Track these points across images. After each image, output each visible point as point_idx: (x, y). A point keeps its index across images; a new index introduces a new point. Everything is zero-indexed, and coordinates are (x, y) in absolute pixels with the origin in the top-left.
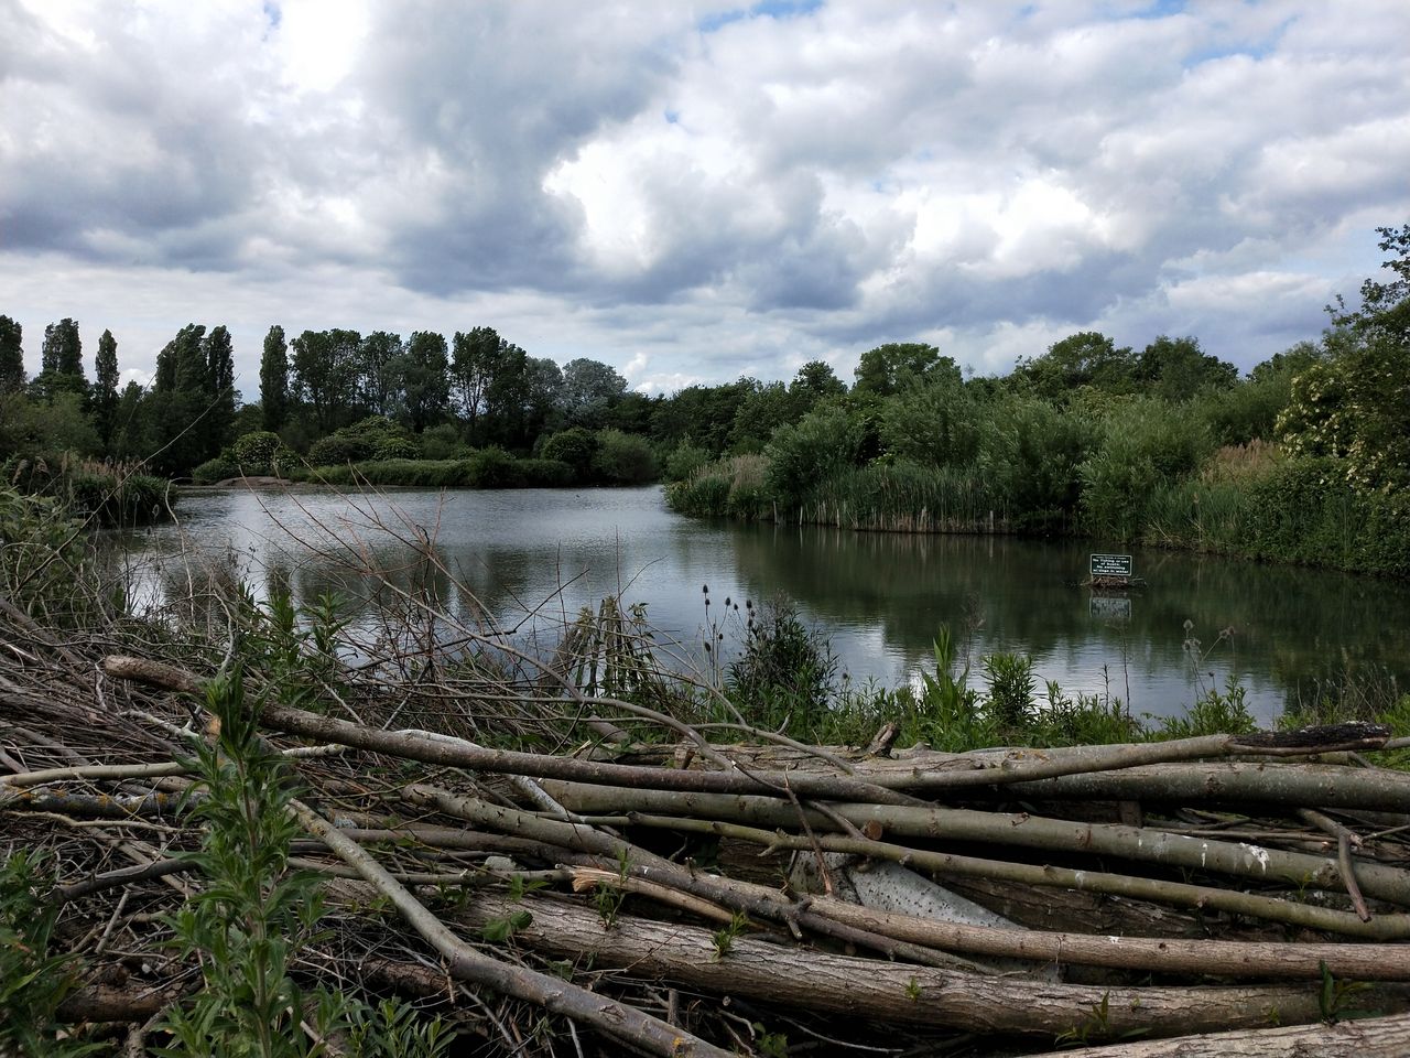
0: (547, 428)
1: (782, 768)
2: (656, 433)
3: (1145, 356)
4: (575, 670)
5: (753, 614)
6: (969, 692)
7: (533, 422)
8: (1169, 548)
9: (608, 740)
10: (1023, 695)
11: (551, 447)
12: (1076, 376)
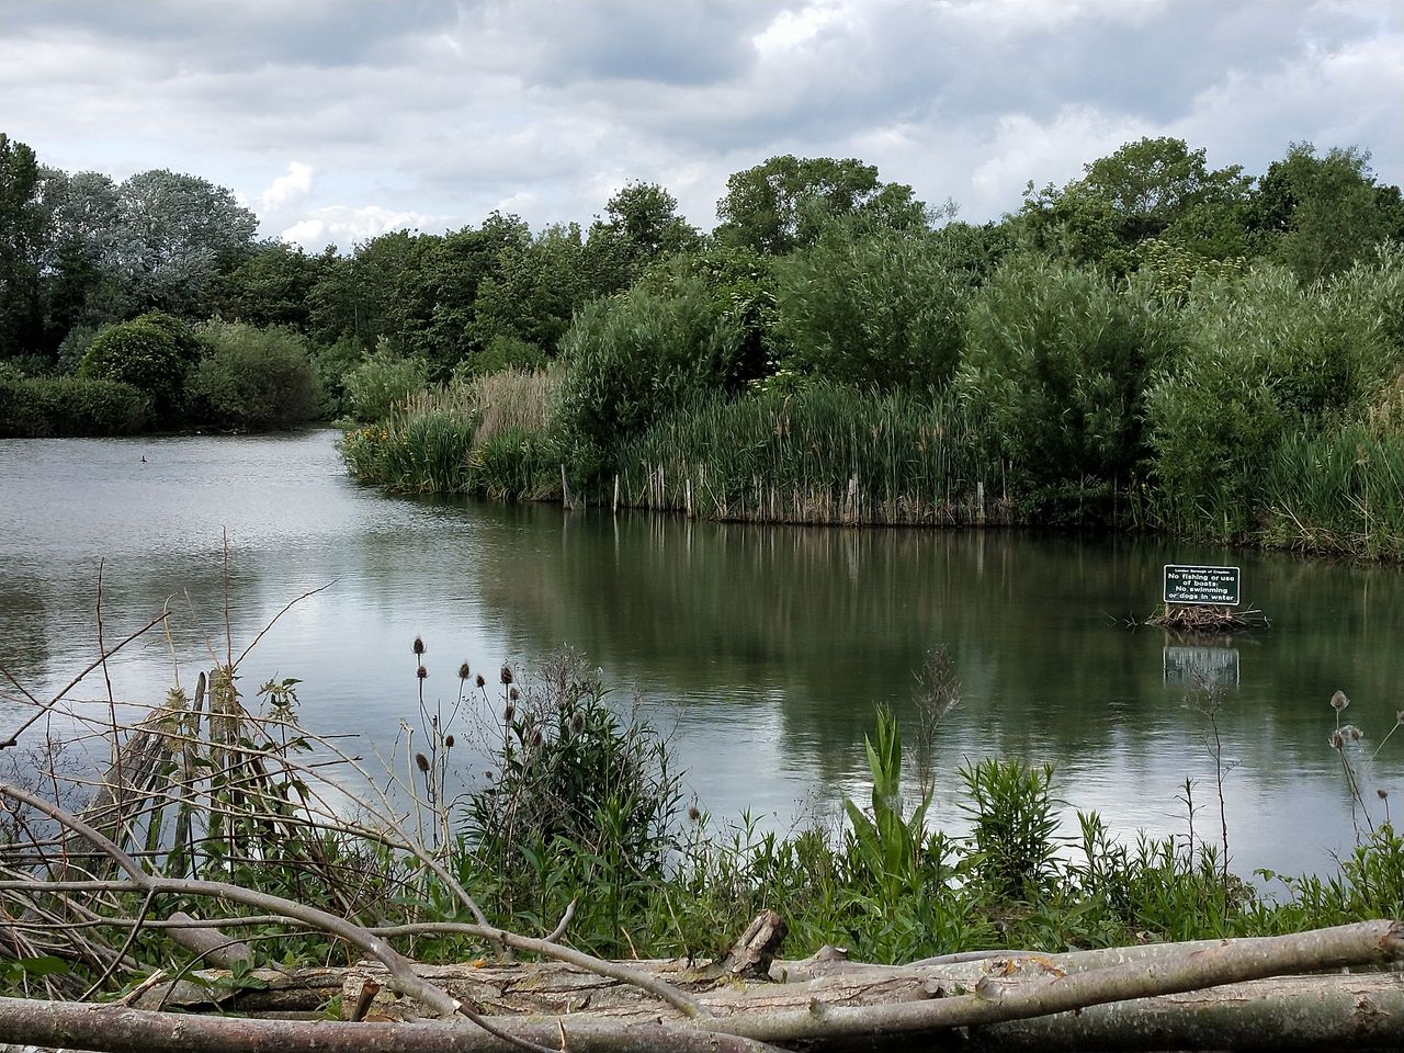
0: (90, 312)
1: (558, 1007)
2: (321, 324)
3: (1265, 185)
4: (146, 819)
5: (514, 696)
6: (934, 839)
7: (59, 301)
8: (1309, 552)
9: (209, 964)
10: (1034, 841)
11: (100, 352)
12: (1137, 221)
